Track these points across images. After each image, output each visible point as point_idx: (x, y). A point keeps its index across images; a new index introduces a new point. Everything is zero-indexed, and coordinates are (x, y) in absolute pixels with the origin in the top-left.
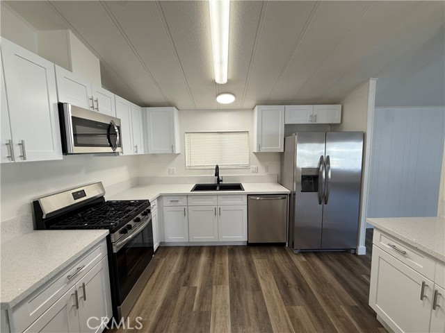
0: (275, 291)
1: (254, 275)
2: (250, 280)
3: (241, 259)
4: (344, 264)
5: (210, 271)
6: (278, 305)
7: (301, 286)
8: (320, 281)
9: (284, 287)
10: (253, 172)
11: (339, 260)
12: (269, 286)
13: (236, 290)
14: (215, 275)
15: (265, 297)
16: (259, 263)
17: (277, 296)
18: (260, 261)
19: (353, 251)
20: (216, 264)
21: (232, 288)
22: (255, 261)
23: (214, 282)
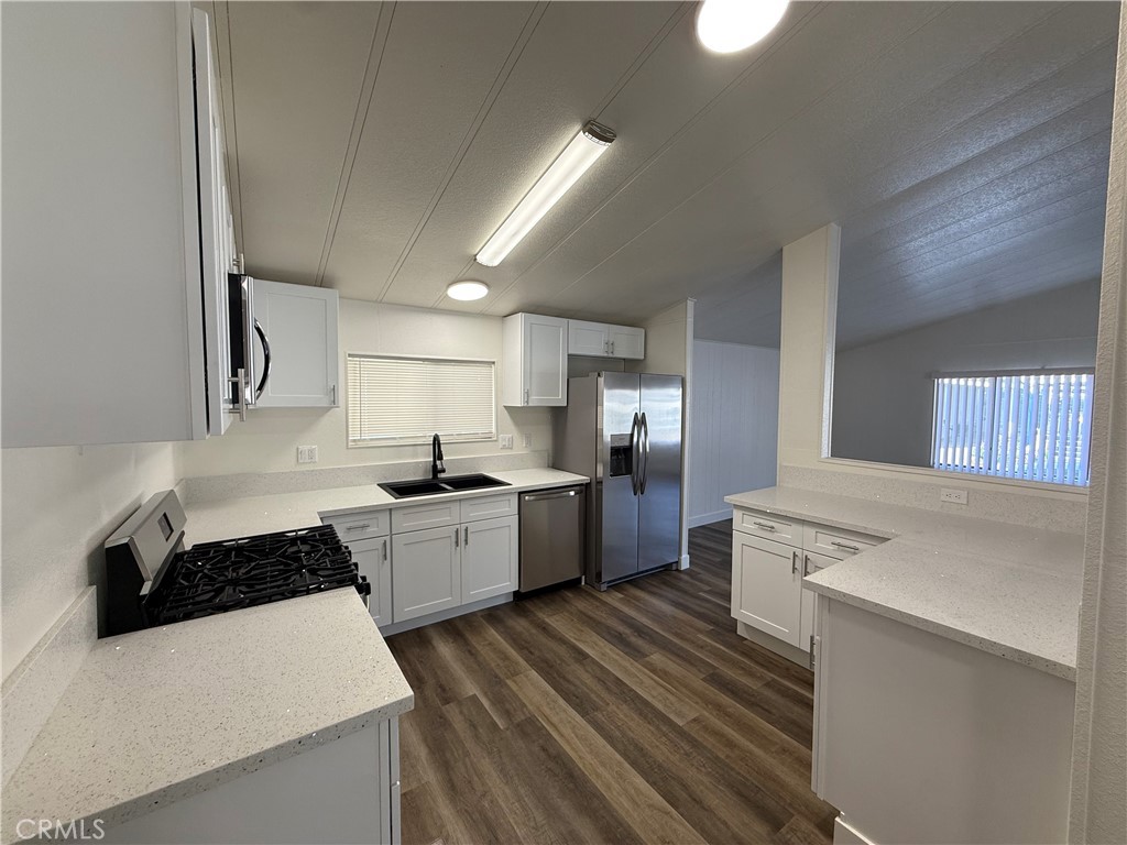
0: (611, 650)
1: (562, 641)
2: (562, 650)
3: (520, 624)
4: (673, 587)
5: (479, 664)
6: (628, 665)
7: (640, 631)
8: (658, 617)
9: (619, 640)
10: (504, 448)
11: (664, 583)
12: (596, 648)
13: (549, 670)
14: (493, 665)
15: (602, 663)
16: (557, 620)
17: (618, 655)
18: (556, 617)
19: (674, 568)
20: (479, 648)
21: (540, 671)
22: (547, 620)
23: (502, 676)
